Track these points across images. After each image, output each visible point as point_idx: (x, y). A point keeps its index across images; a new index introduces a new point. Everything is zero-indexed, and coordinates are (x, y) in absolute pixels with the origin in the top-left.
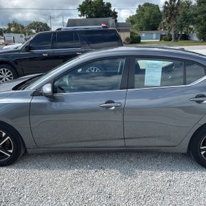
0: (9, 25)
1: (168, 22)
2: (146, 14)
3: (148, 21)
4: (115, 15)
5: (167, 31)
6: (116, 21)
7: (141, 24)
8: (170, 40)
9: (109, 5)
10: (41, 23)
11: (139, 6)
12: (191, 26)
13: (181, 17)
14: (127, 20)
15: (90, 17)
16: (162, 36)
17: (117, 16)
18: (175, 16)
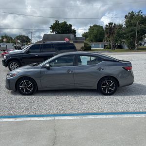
0: (2, 37)
1: (109, 37)
2: (95, 32)
3: (96, 36)
4: (74, 32)
5: (108, 43)
6: (75, 36)
7: (91, 38)
8: (110, 48)
9: (71, 26)
10: (24, 36)
11: (91, 27)
12: (124, 40)
13: (116, 34)
14: (83, 35)
15: (58, 33)
16: (105, 46)
17: (76, 33)
18: (112, 34)
